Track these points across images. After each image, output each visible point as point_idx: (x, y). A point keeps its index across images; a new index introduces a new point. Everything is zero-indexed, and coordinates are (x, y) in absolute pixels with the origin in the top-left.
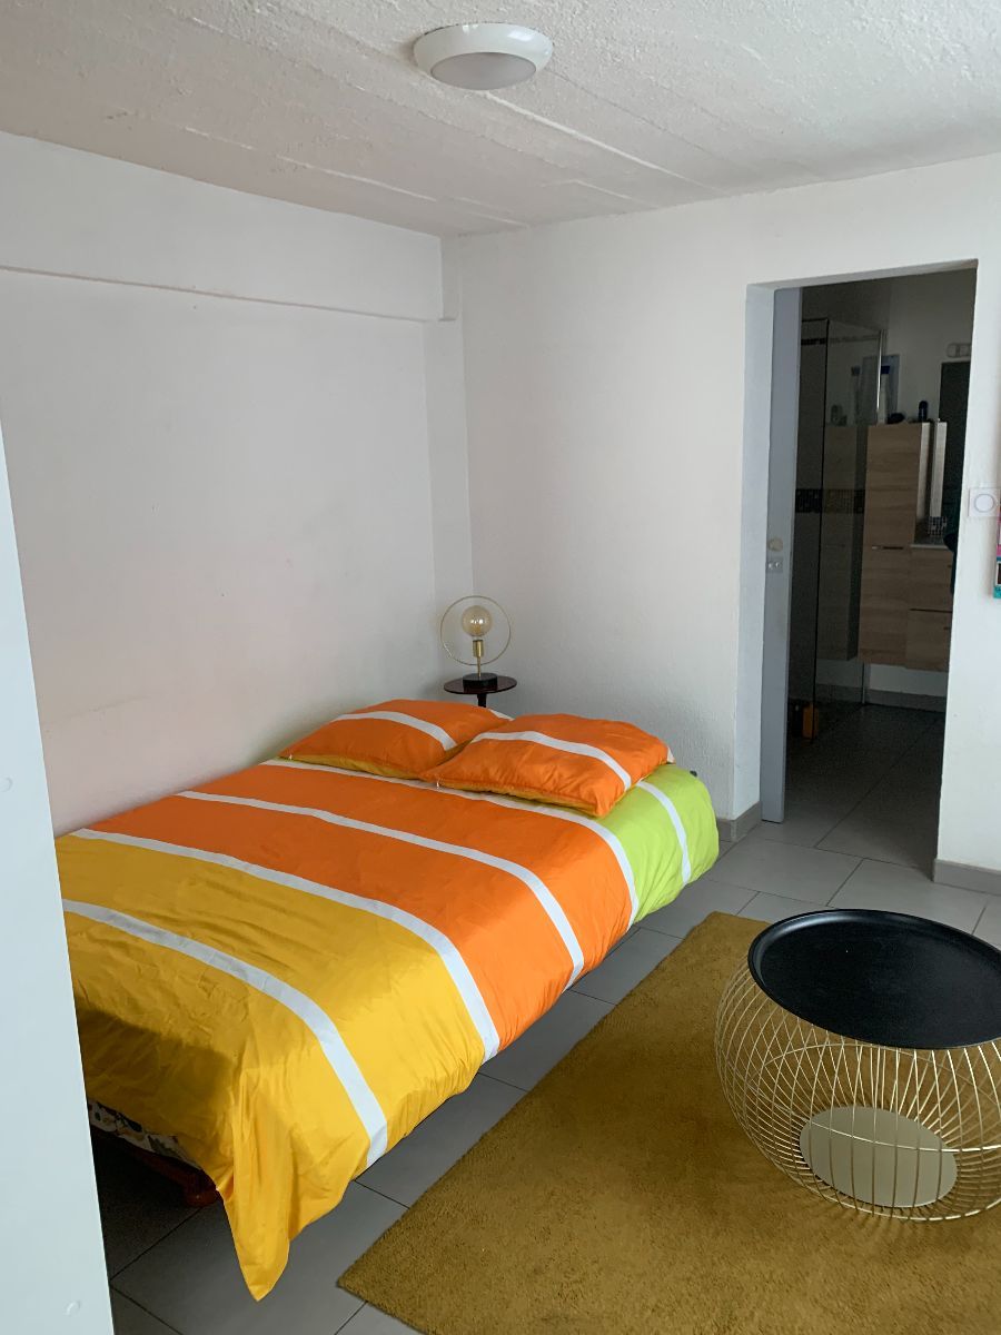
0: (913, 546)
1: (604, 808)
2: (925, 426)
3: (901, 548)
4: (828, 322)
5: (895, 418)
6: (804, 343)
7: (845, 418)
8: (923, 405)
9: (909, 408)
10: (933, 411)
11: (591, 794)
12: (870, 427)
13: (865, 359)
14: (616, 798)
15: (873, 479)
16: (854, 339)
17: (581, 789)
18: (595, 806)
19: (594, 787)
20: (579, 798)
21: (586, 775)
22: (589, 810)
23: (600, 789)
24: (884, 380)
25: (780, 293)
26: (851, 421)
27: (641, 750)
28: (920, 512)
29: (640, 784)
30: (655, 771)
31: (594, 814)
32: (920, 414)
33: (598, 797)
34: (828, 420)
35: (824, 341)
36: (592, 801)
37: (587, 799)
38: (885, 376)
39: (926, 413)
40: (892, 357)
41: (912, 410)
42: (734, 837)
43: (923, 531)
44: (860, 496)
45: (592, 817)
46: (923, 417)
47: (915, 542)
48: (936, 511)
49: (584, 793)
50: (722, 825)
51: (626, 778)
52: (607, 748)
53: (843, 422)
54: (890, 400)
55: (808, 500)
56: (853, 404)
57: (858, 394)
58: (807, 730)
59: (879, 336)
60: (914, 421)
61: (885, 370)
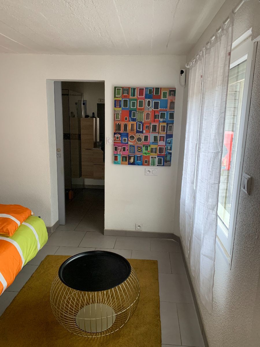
0: (93, 149)
1: (12, 234)
2: (94, 119)
3: (91, 149)
4: (69, 91)
5: (87, 116)
6: (63, 95)
7: (74, 115)
8: (93, 113)
9: (90, 114)
10: (96, 115)
11: (7, 230)
12: (81, 119)
13: (78, 100)
14: (15, 230)
15: (82, 132)
16: (75, 95)
17: (4, 228)
18: (9, 233)
19: (8, 227)
20: (3, 232)
21: (5, 224)
22: (7, 235)
23: (10, 228)
24: (83, 107)
25: (56, 82)
26: (76, 116)
27: (23, 213)
28: (94, 140)
29: (23, 223)
30: (27, 219)
31: (8, 236)
32: (93, 116)
33: (9, 230)
34: (70, 116)
35: (68, 95)
36: (7, 232)
37: (6, 232)
38: (84, 105)
39: (94, 115)
40: (85, 101)
41: (91, 115)
42: (52, 232)
43: (95, 145)
44: (80, 135)
45: (8, 237)
46: (93, 117)
47: (94, 148)
48: (98, 140)
49: (5, 230)
50: (49, 229)
51: (18, 223)
52: (11, 214)
53: (74, 116)
54: (85, 112)
55: (66, 136)
56: (76, 112)
57: (77, 110)
58: (70, 197)
59: (82, 95)
60: (91, 118)
61: (84, 104)
